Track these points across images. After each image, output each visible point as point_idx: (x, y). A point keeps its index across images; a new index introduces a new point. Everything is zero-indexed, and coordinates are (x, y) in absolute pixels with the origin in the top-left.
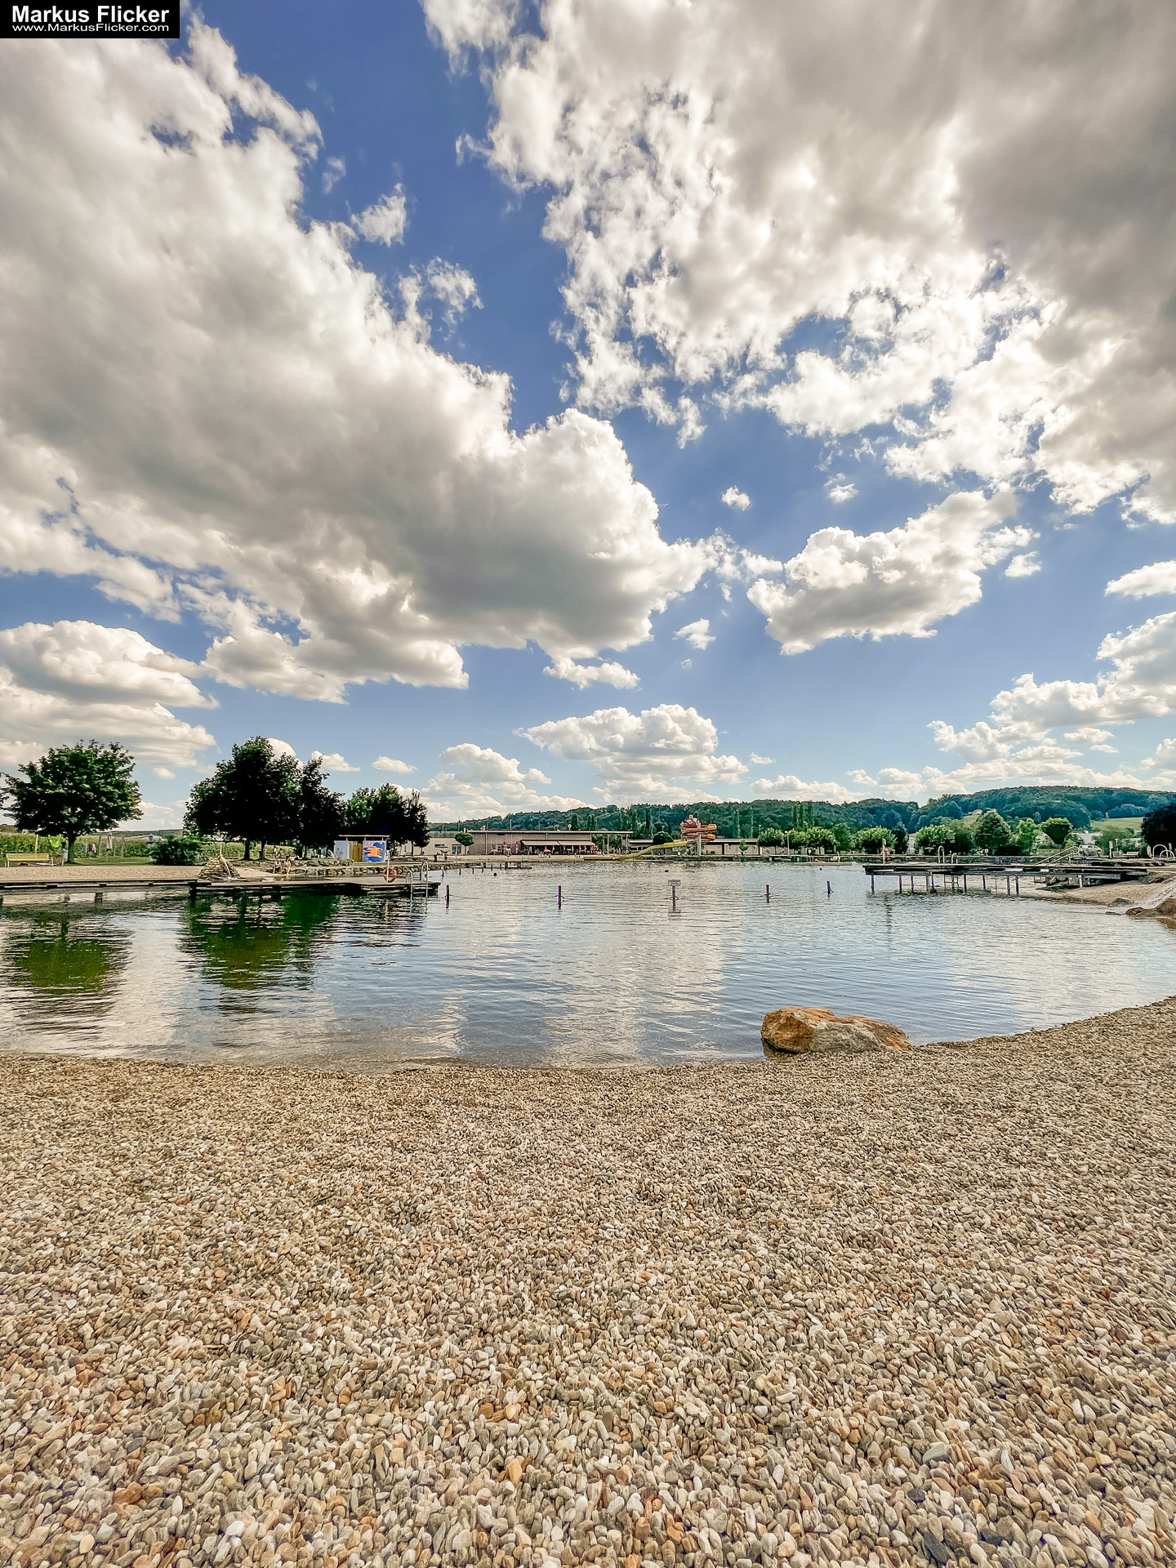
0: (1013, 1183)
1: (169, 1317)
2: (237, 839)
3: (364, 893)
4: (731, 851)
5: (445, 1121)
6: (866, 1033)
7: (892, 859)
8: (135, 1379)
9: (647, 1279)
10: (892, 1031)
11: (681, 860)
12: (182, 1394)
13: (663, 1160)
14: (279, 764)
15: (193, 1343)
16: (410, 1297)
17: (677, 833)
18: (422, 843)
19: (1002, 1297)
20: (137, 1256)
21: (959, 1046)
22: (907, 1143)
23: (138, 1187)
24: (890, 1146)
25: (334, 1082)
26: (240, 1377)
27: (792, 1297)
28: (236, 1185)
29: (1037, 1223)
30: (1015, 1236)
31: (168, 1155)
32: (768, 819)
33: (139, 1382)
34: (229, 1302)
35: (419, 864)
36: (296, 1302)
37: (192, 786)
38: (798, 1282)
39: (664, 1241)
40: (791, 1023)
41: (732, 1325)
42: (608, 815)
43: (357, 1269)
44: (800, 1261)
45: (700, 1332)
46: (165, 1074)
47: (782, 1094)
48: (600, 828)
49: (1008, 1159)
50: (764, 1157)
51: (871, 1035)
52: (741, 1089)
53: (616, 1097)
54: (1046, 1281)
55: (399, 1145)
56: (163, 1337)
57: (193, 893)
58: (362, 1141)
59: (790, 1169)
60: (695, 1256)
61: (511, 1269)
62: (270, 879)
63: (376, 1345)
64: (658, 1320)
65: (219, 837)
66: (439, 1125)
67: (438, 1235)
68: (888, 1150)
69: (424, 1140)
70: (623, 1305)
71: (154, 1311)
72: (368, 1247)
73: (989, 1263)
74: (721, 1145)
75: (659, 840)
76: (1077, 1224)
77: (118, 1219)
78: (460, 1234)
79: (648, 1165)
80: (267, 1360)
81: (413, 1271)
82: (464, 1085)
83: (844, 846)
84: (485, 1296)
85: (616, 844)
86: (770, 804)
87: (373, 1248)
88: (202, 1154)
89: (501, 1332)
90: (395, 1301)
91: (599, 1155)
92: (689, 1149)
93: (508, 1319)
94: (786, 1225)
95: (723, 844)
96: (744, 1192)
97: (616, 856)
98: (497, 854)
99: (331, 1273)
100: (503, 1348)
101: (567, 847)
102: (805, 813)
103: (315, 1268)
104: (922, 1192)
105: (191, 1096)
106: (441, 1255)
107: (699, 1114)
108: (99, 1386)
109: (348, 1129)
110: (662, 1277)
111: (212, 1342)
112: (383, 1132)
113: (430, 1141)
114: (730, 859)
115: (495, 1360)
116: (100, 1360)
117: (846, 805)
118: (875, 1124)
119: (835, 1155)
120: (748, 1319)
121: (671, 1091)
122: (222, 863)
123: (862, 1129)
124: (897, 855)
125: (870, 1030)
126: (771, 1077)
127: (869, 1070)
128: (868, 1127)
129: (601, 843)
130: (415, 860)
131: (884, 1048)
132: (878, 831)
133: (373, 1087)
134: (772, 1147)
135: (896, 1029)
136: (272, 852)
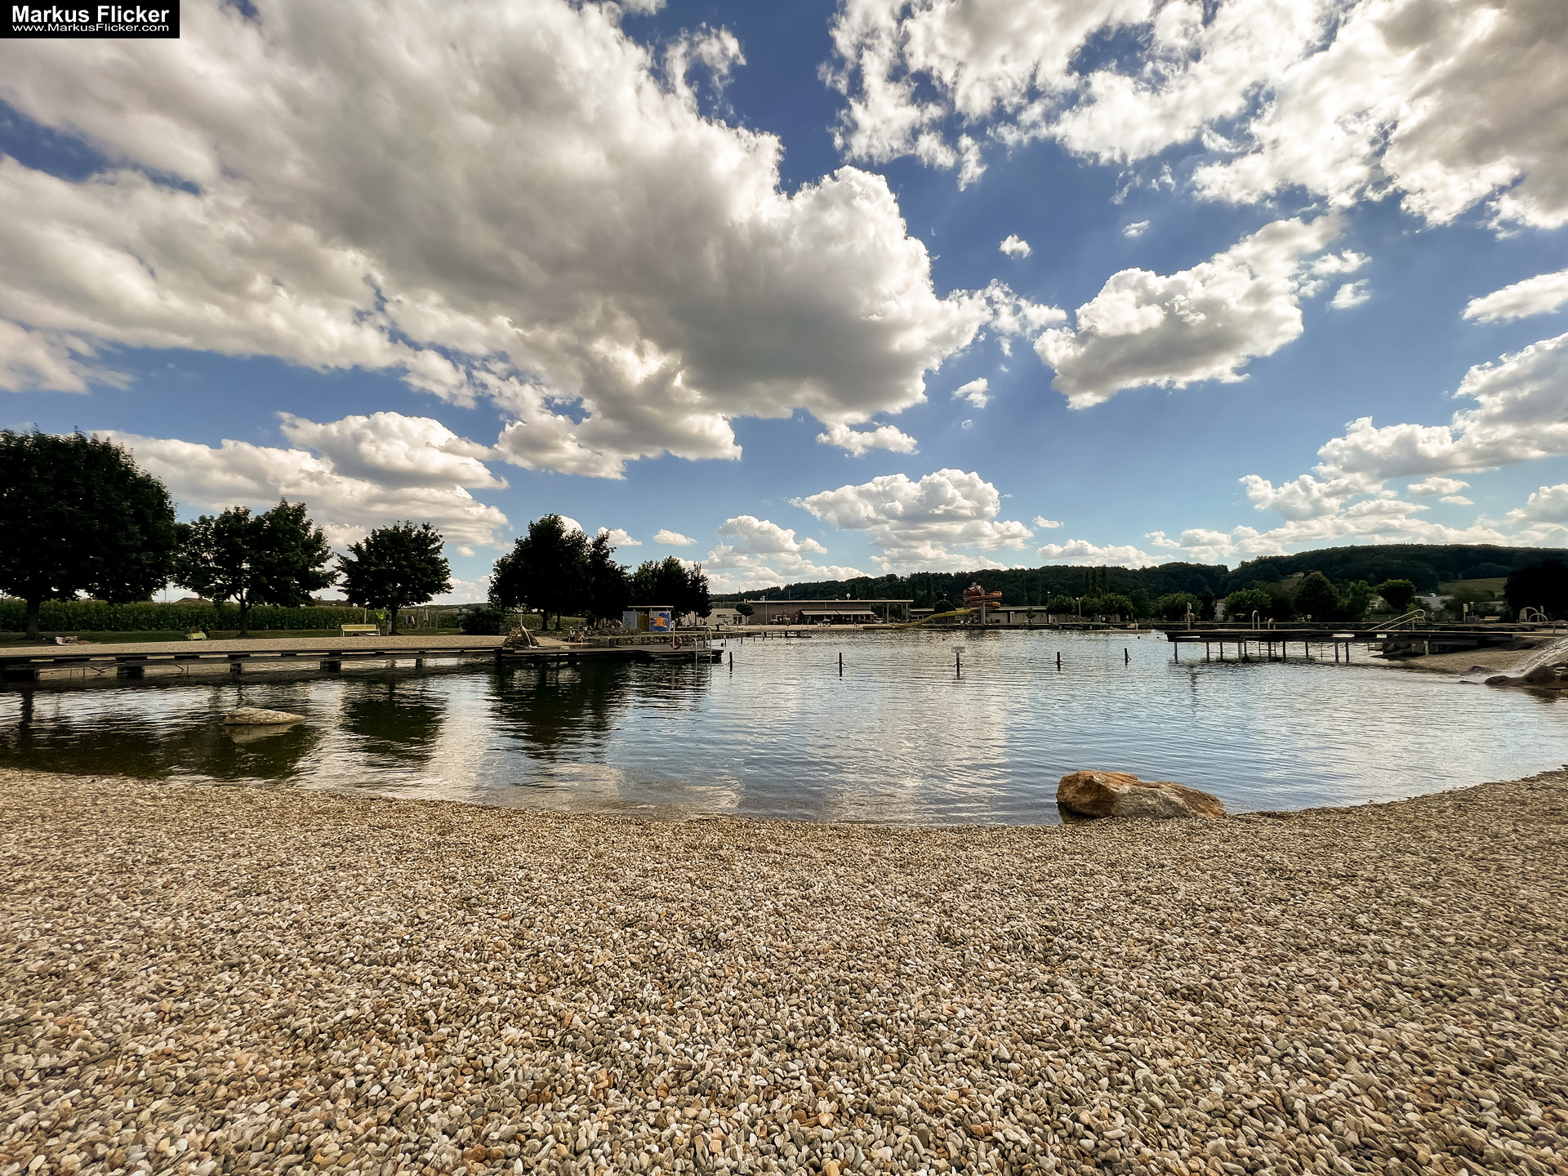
0: (1362, 949)
1: (502, 1011)
2: (535, 610)
3: (653, 660)
4: (1016, 619)
5: (740, 864)
6: (1174, 798)
7: (1198, 627)
8: (475, 1059)
9: (955, 1012)
10: (1205, 798)
11: (963, 628)
12: (516, 1075)
13: (961, 908)
14: (571, 539)
15: (522, 1033)
16: (718, 1012)
17: (960, 601)
18: (704, 613)
19: (1359, 1060)
20: (470, 960)
21: (1282, 816)
22: (1231, 904)
23: (466, 902)
24: (1212, 907)
25: (633, 828)
26: (567, 1066)
27: (1113, 1040)
28: (551, 907)
29: (1396, 991)
30: (1370, 1001)
31: (490, 879)
32: (1058, 586)
33: (478, 1062)
34: (552, 1002)
35: (702, 633)
36: (612, 1008)
37: (494, 561)
38: (1119, 1027)
39: (969, 980)
40: (1090, 785)
41: (1049, 1061)
42: (887, 584)
43: (665, 985)
44: (1119, 1008)
45: (1014, 1066)
46: (483, 815)
47: (1083, 855)
48: (879, 597)
49: (1353, 925)
50: (1069, 910)
51: (1180, 801)
52: (1039, 849)
53: (907, 851)
54: (1414, 1048)
55: (698, 882)
56: (497, 1027)
57: (499, 658)
58: (662, 877)
59: (1100, 922)
60: (1002, 995)
61: (815, 994)
62: (565, 647)
63: (690, 1050)
64: (969, 1050)
65: (519, 609)
66: (734, 867)
67: (741, 960)
68: (1209, 910)
69: (720, 878)
70: (932, 1034)
71: (487, 1004)
72: (675, 966)
73: (1342, 1025)
74: (1020, 898)
75: (939, 610)
76: (1445, 995)
77: (451, 928)
78: (762, 961)
79: (945, 912)
80: (589, 1055)
81: (719, 989)
82: (755, 835)
83: (1143, 613)
84: (790, 1016)
85: (896, 613)
86: (1060, 570)
87: (680, 966)
88: (520, 880)
89: (810, 1049)
90: (704, 1014)
91: (895, 901)
92: (989, 900)
93: (814, 1038)
94: (1101, 973)
95: (1008, 612)
96: (1051, 941)
97: (895, 625)
98: (778, 623)
99: (642, 985)
100: (812, 1064)
101: (846, 616)
102: (1098, 579)
103: (627, 979)
104: (1254, 952)
105: (506, 833)
106: (746, 977)
107: (995, 868)
108: (445, 1062)
109: (649, 866)
110: (970, 1012)
111: (540, 1035)
112: (682, 870)
113: (726, 880)
114: (1017, 627)
115: (805, 1072)
116: (444, 1041)
117: (1144, 570)
118: (1192, 886)
119: (1149, 913)
120: (1065, 1057)
121: (962, 847)
122: (523, 633)
123: (1177, 890)
124: (1204, 623)
125: (1180, 796)
126: (1069, 838)
127: (1178, 834)
128: (1184, 888)
129: (879, 611)
130: (698, 629)
131: (1195, 815)
132: (1181, 596)
133: (670, 833)
134: (1078, 902)
135: (1209, 796)
136: (567, 623)
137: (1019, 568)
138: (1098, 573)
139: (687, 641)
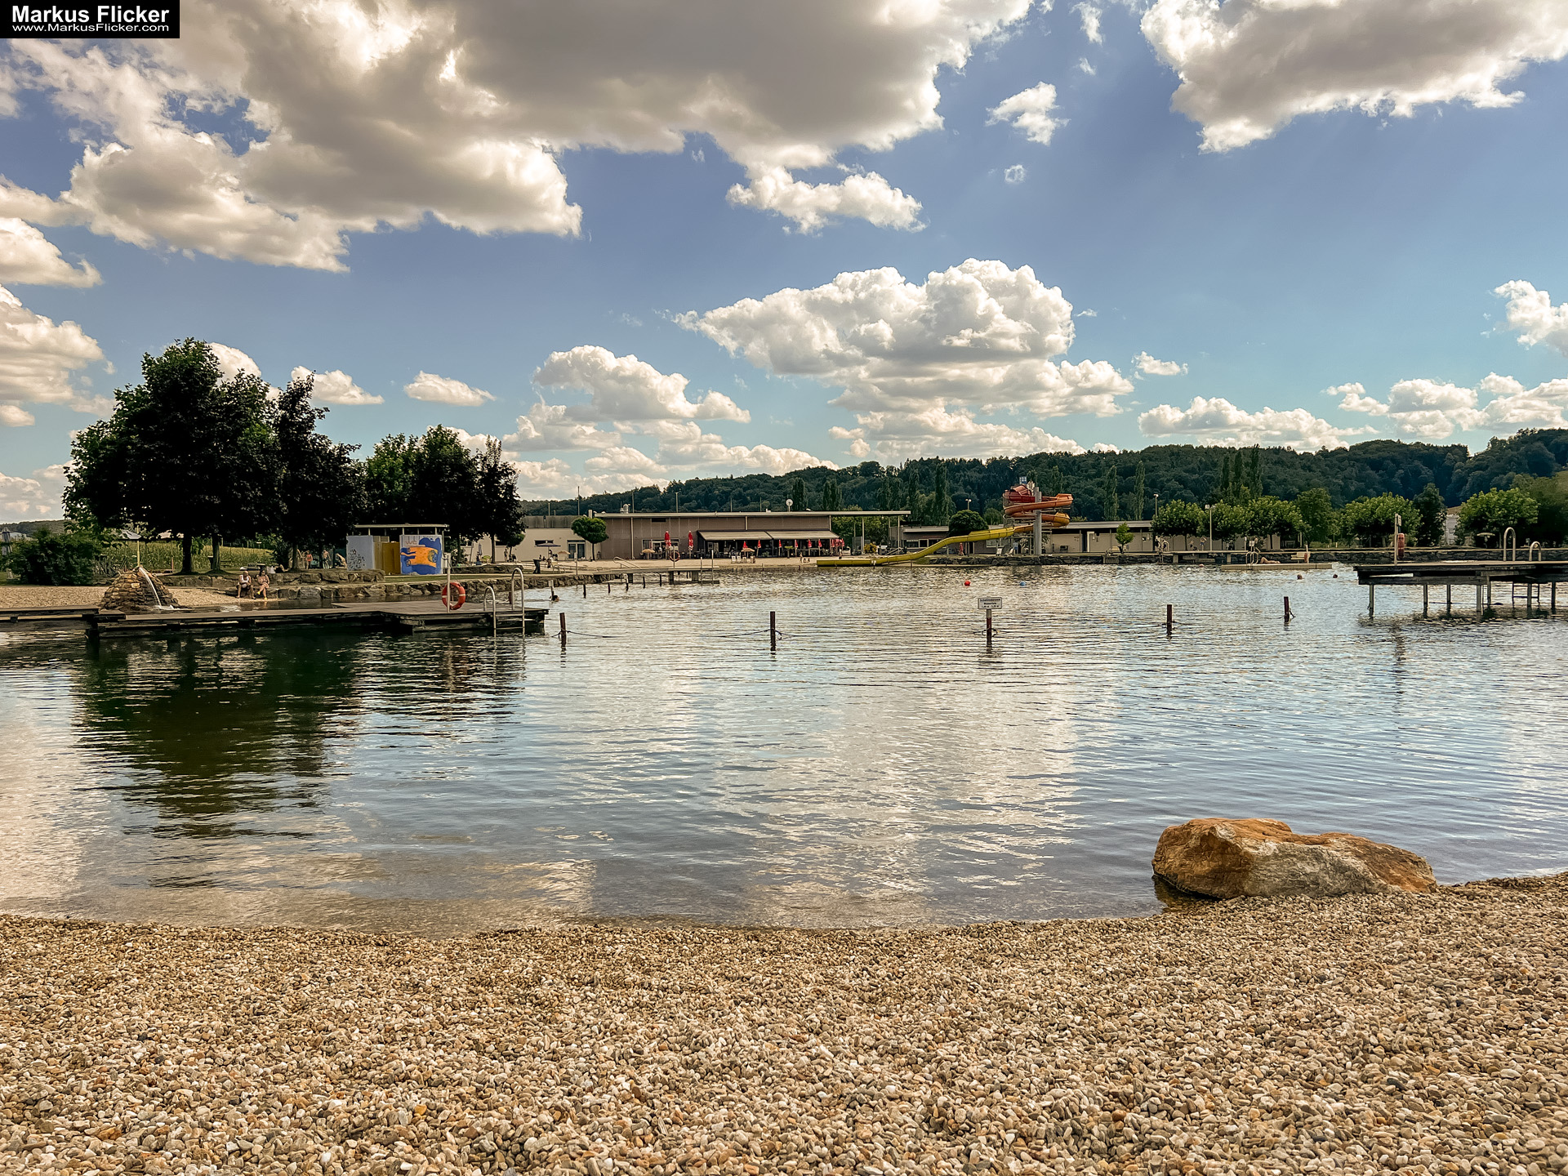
2: (166, 535)
3: (407, 631)
4: (1096, 545)
5: (572, 1011)
6: (1350, 861)
7: (1412, 557)
10: (1400, 858)
11: (1001, 563)
13: (971, 1069)
14: (234, 390)
17: (996, 513)
18: (509, 538)
21: (1526, 885)
22: (1427, 1041)
23: (29, 1108)
24: (1396, 1046)
25: (371, 951)
28: (202, 1109)
31: (79, 1063)
32: (1175, 484)
35: (505, 577)
37: (74, 436)
40: (1210, 844)
42: (862, 480)
46: (68, 940)
47: (1189, 966)
48: (847, 506)
50: (1157, 1063)
51: (1360, 865)
52: (1115, 959)
53: (883, 972)
55: (491, 1048)
57: (94, 631)
58: (423, 1040)
59: (1206, 1081)
62: (232, 607)
65: (132, 532)
66: (561, 1017)
68: (1390, 1052)
69: (534, 1039)
74: (1076, 1047)
75: (959, 528)
79: (942, 1078)
82: (605, 956)
83: (1319, 533)
85: (877, 536)
86: (1176, 454)
88: (139, 1062)
91: (854, 1063)
92: (1020, 1053)
95: (1084, 531)
96: (1121, 1118)
97: (877, 558)
98: (654, 557)
101: (785, 542)
102: (1245, 471)
104: (1454, 1119)
105: (115, 973)
107: (1037, 997)
109: (397, 1023)
112: (460, 1027)
113: (544, 1041)
114: (1098, 560)
117: (1324, 453)
118: (1366, 1013)
119: (1291, 1061)
121: (984, 963)
122: (143, 580)
123: (1341, 1019)
124: (1422, 549)
125: (1359, 856)
126: (1169, 938)
127: (1355, 925)
128: (1352, 1015)
129: (848, 534)
130: (499, 570)
131: (1384, 888)
132: (1387, 503)
133: (441, 958)
134: (1173, 1048)
135: (1409, 856)
136: (233, 560)
137: (1105, 449)
138: (1245, 459)
139: (476, 592)
